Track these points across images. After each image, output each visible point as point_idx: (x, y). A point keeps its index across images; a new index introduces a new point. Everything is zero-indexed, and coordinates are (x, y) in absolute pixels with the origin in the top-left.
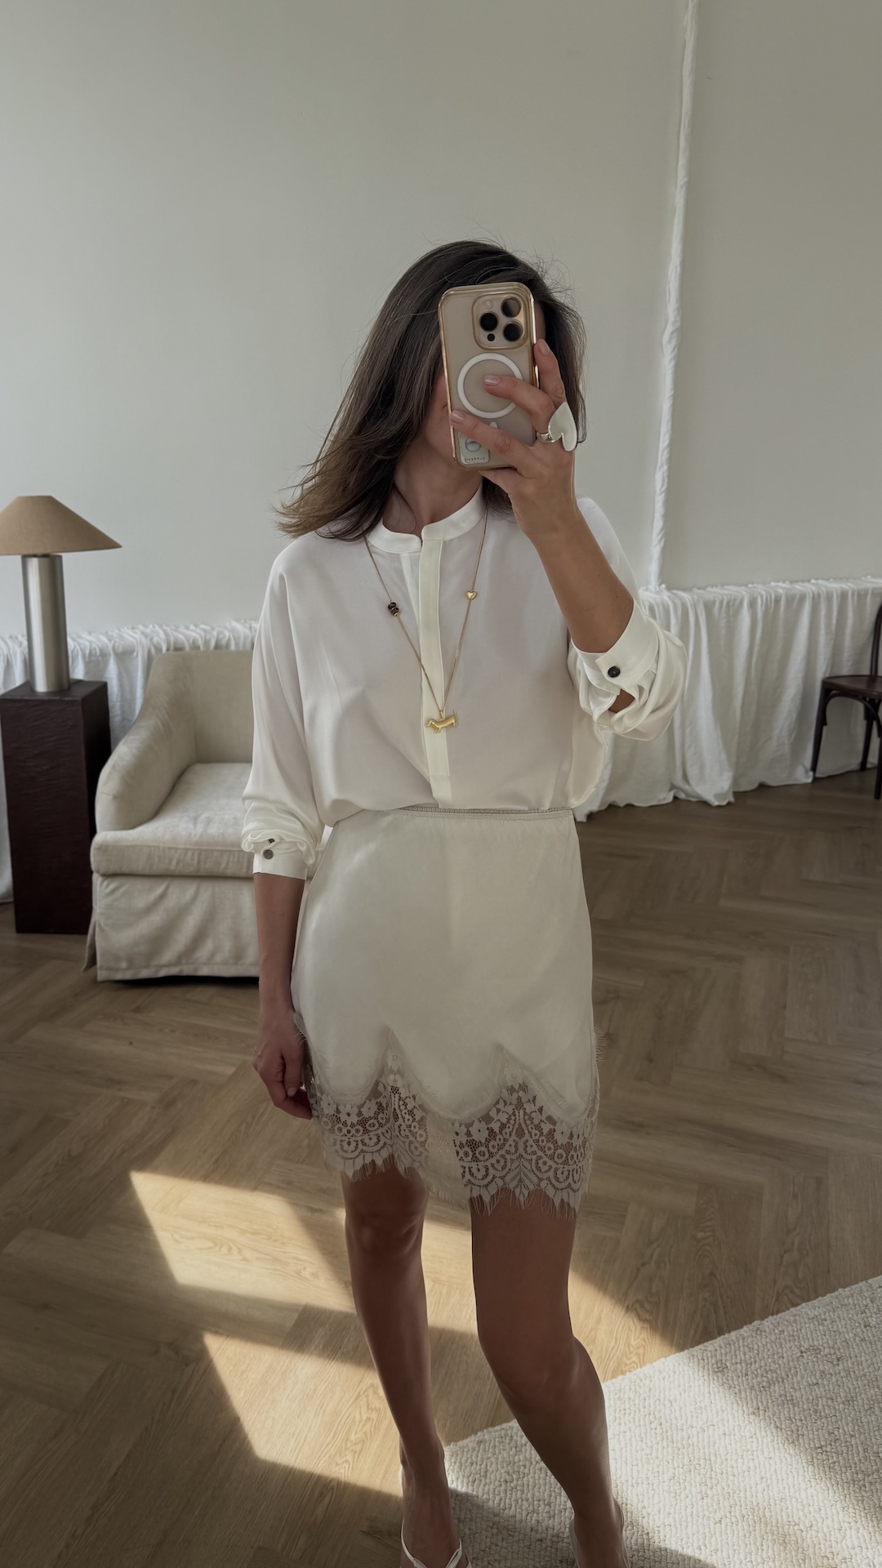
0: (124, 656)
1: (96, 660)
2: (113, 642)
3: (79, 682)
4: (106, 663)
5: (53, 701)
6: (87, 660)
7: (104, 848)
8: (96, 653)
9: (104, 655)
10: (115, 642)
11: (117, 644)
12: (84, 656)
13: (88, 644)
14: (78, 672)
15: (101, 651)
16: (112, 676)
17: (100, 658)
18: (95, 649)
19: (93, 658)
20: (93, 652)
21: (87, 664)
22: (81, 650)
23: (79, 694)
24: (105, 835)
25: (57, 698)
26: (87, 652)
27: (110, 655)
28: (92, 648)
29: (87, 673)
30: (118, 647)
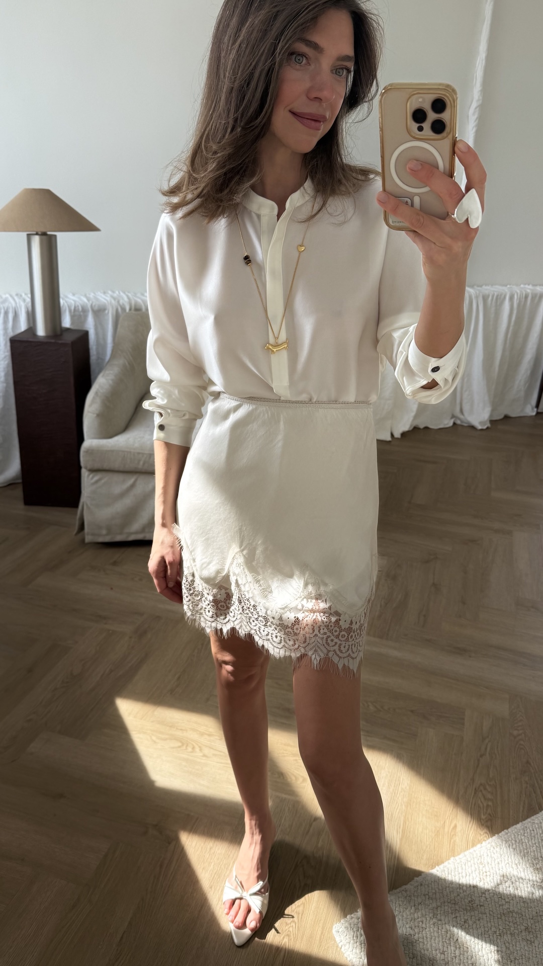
0: (99, 312)
1: (79, 314)
2: (91, 302)
3: (68, 330)
4: (86, 317)
5: (51, 343)
6: (72, 314)
7: (90, 451)
8: (79, 309)
9: (84, 311)
10: (92, 302)
11: (94, 304)
12: (70, 311)
13: (73, 302)
14: (67, 322)
15: (83, 308)
16: (90, 325)
17: (82, 313)
18: (78, 306)
19: (77, 313)
20: (77, 309)
21: (73, 317)
22: (68, 306)
23: (69, 338)
24: (89, 442)
25: (53, 341)
26: (73, 308)
27: (89, 311)
28: (76, 305)
29: (72, 323)
30: (95, 306)
